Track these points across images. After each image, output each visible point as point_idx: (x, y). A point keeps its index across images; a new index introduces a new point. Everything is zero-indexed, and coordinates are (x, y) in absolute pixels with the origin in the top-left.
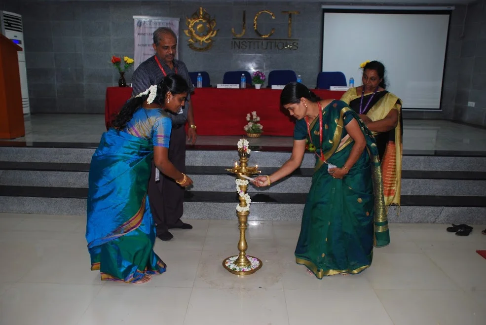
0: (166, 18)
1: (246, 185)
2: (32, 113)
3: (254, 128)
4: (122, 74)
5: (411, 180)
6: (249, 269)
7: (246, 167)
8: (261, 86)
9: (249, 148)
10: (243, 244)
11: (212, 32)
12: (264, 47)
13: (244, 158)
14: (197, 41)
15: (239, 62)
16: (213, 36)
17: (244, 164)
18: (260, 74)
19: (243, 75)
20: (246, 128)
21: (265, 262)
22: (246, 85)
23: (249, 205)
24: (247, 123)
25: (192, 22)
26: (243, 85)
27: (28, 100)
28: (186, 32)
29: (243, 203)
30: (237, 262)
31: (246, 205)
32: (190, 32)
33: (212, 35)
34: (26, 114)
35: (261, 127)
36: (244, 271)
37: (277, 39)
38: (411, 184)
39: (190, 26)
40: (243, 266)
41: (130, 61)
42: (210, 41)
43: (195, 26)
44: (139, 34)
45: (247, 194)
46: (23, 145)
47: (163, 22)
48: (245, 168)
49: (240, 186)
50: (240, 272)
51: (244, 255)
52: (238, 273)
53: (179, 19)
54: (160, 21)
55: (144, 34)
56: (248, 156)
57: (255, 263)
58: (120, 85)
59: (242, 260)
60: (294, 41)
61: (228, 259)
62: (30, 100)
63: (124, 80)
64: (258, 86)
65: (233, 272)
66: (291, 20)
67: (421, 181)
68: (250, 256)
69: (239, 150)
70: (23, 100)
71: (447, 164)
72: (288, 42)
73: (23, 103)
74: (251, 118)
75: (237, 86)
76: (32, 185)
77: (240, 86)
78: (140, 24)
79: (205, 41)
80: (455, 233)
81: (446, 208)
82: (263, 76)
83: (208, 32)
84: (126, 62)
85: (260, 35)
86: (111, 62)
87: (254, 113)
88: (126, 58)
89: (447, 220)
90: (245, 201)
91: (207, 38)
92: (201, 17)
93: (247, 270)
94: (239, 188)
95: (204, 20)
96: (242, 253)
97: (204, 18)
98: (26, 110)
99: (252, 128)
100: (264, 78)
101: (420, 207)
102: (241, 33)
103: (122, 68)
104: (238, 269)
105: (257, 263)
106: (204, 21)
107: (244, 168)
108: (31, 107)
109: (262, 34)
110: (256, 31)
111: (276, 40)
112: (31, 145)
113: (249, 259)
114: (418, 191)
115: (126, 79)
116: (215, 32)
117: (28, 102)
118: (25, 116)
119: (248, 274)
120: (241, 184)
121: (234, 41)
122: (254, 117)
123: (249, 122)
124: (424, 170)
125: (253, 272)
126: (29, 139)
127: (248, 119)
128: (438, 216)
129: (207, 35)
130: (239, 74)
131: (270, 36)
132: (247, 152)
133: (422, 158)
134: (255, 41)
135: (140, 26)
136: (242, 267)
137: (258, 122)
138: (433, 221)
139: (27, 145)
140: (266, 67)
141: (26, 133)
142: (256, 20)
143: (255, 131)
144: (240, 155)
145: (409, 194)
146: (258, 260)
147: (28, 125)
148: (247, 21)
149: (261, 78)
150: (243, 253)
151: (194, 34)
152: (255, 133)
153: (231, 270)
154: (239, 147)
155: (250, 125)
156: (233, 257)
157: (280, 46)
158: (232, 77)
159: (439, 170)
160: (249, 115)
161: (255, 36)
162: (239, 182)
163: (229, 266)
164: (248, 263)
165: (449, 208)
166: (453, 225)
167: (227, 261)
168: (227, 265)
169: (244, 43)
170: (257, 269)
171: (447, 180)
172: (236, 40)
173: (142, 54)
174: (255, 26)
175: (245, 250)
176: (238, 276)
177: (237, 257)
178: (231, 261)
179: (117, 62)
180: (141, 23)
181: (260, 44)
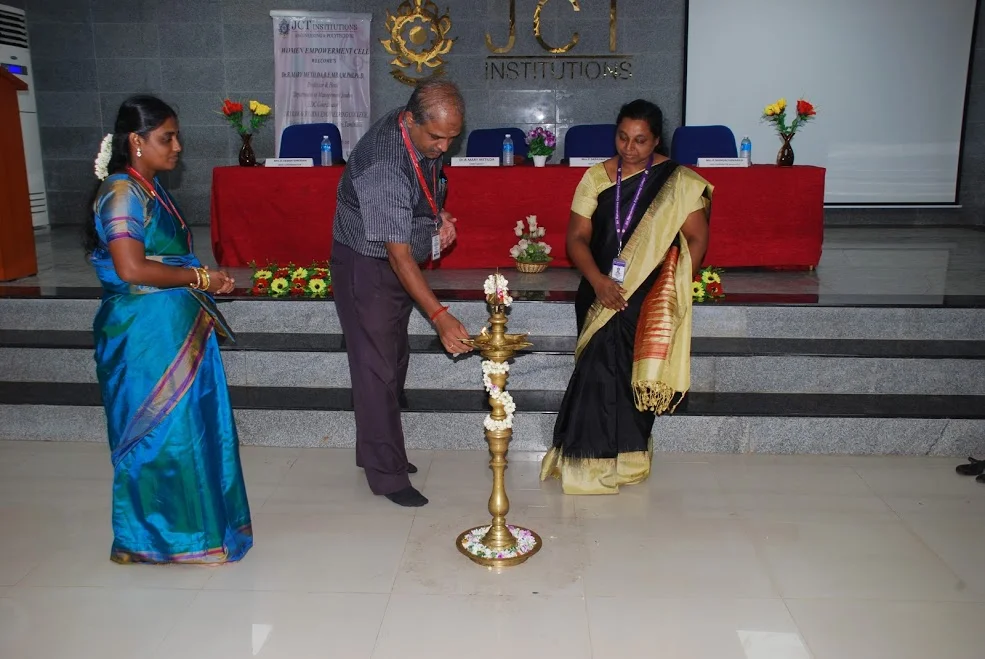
0: (343, 14)
1: (504, 372)
2: (54, 226)
3: (531, 252)
4: (246, 138)
5: (876, 361)
6: (514, 554)
7: (503, 334)
8: (547, 159)
9: (509, 293)
10: (499, 501)
11: (441, 44)
12: (557, 73)
13: (498, 316)
14: (409, 64)
15: (503, 107)
16: (443, 52)
17: (498, 329)
18: (544, 135)
19: (508, 136)
20: (515, 252)
21: (548, 539)
22: (515, 158)
23: (510, 417)
24: (516, 240)
25: (399, 22)
26: (509, 159)
27: (44, 196)
28: (387, 44)
29: (498, 412)
30: (487, 540)
31: (504, 416)
32: (396, 46)
33: (442, 50)
34: (39, 228)
35: (548, 250)
36: (501, 558)
37: (586, 57)
38: (874, 369)
39: (394, 31)
40: (500, 548)
41: (262, 109)
42: (439, 63)
43: (404, 31)
44: (284, 50)
45: (506, 394)
46: (34, 293)
47: (335, 22)
48: (503, 337)
49: (491, 376)
50: (493, 559)
51: (503, 525)
52: (489, 562)
53: (370, 16)
54: (329, 21)
55: (295, 51)
56: (508, 310)
57: (526, 542)
58: (242, 162)
59: (499, 535)
60: (624, 60)
61: (468, 532)
62: (50, 196)
63: (251, 152)
64: (540, 161)
65: (479, 559)
66: (614, 14)
67: (897, 362)
68: (516, 527)
69: (487, 298)
70: (32, 197)
71: (958, 325)
72: (610, 61)
73: (32, 203)
74: (526, 230)
75: (494, 162)
76: (51, 380)
77: (501, 161)
78: (285, 28)
79: (428, 64)
80: (975, 477)
81: (955, 422)
82: (550, 137)
83: (434, 43)
84: (253, 111)
85: (548, 48)
86: (221, 113)
87: (532, 220)
88: (254, 105)
89: (957, 448)
90: (502, 407)
91: (431, 56)
92: (419, 10)
93: (509, 556)
94: (489, 380)
95: (426, 17)
96: (499, 520)
97: (424, 12)
98: (40, 218)
99: (527, 252)
100: (552, 143)
101: (895, 420)
102: (505, 45)
103: (246, 125)
104: (488, 553)
105: (531, 541)
106: (424, 20)
107: (498, 337)
108: (53, 211)
109: (550, 45)
110: (539, 38)
111: (581, 57)
112: (54, 294)
113: (515, 532)
114: (890, 385)
115: (253, 149)
116: (449, 43)
117: (44, 202)
118: (36, 232)
119: (510, 565)
120: (494, 372)
121: (490, 61)
122: (532, 229)
123: (520, 238)
124: (905, 338)
125: (521, 559)
126: (47, 280)
127: (519, 232)
128: (937, 440)
129: (432, 49)
130: (499, 133)
131: (570, 48)
132: (505, 302)
133: (901, 311)
134: (538, 60)
135: (286, 33)
136: (499, 550)
137: (541, 239)
138: (925, 452)
139: (43, 293)
140: (561, 117)
141: (39, 268)
142: (539, 15)
143: (533, 258)
144: (489, 309)
145: (871, 391)
146: (533, 534)
147: (43, 249)
148: (519, 18)
149: (546, 143)
150: (501, 519)
151: (404, 50)
152: (534, 262)
153: (474, 556)
154: (488, 291)
155: (524, 245)
156: (479, 528)
157: (593, 70)
158: (485, 142)
159: (941, 338)
160: (520, 224)
161: (537, 50)
162: (489, 367)
163: (471, 547)
164: (511, 541)
165: (961, 421)
166: (970, 459)
167: (466, 536)
168: (466, 545)
169: (513, 67)
170: (530, 554)
171: (957, 361)
172: (494, 61)
173: (292, 95)
174: (536, 29)
175: (504, 514)
176: (490, 568)
177: (488, 528)
178: (474, 536)
179: (235, 112)
180: (288, 26)
181: (548, 66)
